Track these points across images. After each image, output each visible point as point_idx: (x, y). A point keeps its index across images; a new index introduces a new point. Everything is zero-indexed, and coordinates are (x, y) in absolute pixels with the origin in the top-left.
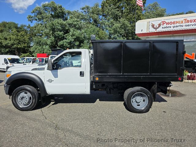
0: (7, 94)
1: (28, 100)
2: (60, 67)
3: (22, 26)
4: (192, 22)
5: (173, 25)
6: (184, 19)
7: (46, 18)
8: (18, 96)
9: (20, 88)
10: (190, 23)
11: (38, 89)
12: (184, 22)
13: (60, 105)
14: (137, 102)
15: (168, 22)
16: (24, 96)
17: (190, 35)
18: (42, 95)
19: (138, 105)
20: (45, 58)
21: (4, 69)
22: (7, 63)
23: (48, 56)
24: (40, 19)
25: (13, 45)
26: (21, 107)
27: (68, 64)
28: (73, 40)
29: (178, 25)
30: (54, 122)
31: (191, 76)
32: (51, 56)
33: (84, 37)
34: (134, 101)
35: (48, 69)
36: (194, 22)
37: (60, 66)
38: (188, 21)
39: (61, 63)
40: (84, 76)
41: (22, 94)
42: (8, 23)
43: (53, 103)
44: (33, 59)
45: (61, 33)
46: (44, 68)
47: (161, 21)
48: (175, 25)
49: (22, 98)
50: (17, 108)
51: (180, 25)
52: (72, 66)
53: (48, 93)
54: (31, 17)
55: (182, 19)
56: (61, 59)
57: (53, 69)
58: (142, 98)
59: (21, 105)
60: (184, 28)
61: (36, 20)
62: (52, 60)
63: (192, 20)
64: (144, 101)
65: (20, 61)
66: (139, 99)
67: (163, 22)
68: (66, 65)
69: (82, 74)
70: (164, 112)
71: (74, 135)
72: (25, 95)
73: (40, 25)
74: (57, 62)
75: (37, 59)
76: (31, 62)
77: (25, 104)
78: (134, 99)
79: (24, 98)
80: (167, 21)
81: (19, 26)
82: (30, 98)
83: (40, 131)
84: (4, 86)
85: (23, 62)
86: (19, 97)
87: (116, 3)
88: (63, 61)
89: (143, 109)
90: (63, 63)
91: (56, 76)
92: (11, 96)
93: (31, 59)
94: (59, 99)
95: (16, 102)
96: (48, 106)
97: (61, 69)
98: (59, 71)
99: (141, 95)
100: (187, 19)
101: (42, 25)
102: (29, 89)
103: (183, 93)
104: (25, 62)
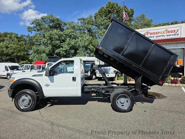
0: (10, 97)
1: (28, 102)
2: (56, 74)
3: (22, 36)
4: (172, 32)
5: (156, 35)
6: (165, 30)
7: (44, 28)
8: (19, 99)
9: (22, 92)
10: (170, 34)
11: (37, 92)
12: (165, 32)
13: (55, 107)
14: (121, 103)
15: (152, 33)
16: (25, 99)
17: (172, 44)
18: (41, 98)
19: (122, 106)
20: (42, 65)
21: (4, 76)
22: (7, 70)
23: (45, 63)
24: (38, 30)
25: (13, 53)
26: (22, 108)
27: (63, 71)
28: (69, 48)
29: (160, 35)
30: (50, 120)
31: (174, 80)
32: (48, 63)
33: (79, 46)
34: (119, 102)
35: (46, 75)
36: (174, 32)
37: (56, 72)
38: (169, 32)
39: (57, 70)
40: (76, 81)
41: (24, 97)
42: (9, 34)
43: (50, 105)
44: (31, 66)
45: (58, 42)
46: (43, 74)
47: (146, 32)
48: (158, 35)
49: (23, 100)
50: (18, 109)
51: (162, 35)
52: (67, 72)
53: (45, 96)
54: (31, 28)
55: (164, 30)
56: (56, 67)
57: (50, 75)
58: (125, 99)
59: (22, 106)
60: (166, 38)
61: (35, 30)
62: (50, 68)
63: (172, 31)
64: (127, 102)
65: (19, 68)
66: (123, 100)
67: (147, 32)
68: (61, 72)
69: (74, 79)
70: (145, 111)
71: (66, 130)
72: (26, 97)
73: (38, 35)
74: (53, 69)
75: (35, 66)
76: (29, 68)
77: (25, 105)
78: (119, 100)
79: (25, 100)
80: (150, 32)
81: (19, 36)
82: (30, 100)
83: (38, 127)
84: (8, 90)
85: (22, 69)
86: (21, 100)
87: (107, 15)
88: (58, 68)
89: (126, 109)
90: (58, 70)
91: (52, 81)
92: (14, 99)
93: (29, 66)
94: (55, 101)
95: (18, 104)
96: (45, 108)
97: (56, 75)
98: (55, 76)
99: (125, 97)
100: (167, 30)
101: (40, 35)
102: (29, 92)
103: (165, 95)
104: (24, 69)
